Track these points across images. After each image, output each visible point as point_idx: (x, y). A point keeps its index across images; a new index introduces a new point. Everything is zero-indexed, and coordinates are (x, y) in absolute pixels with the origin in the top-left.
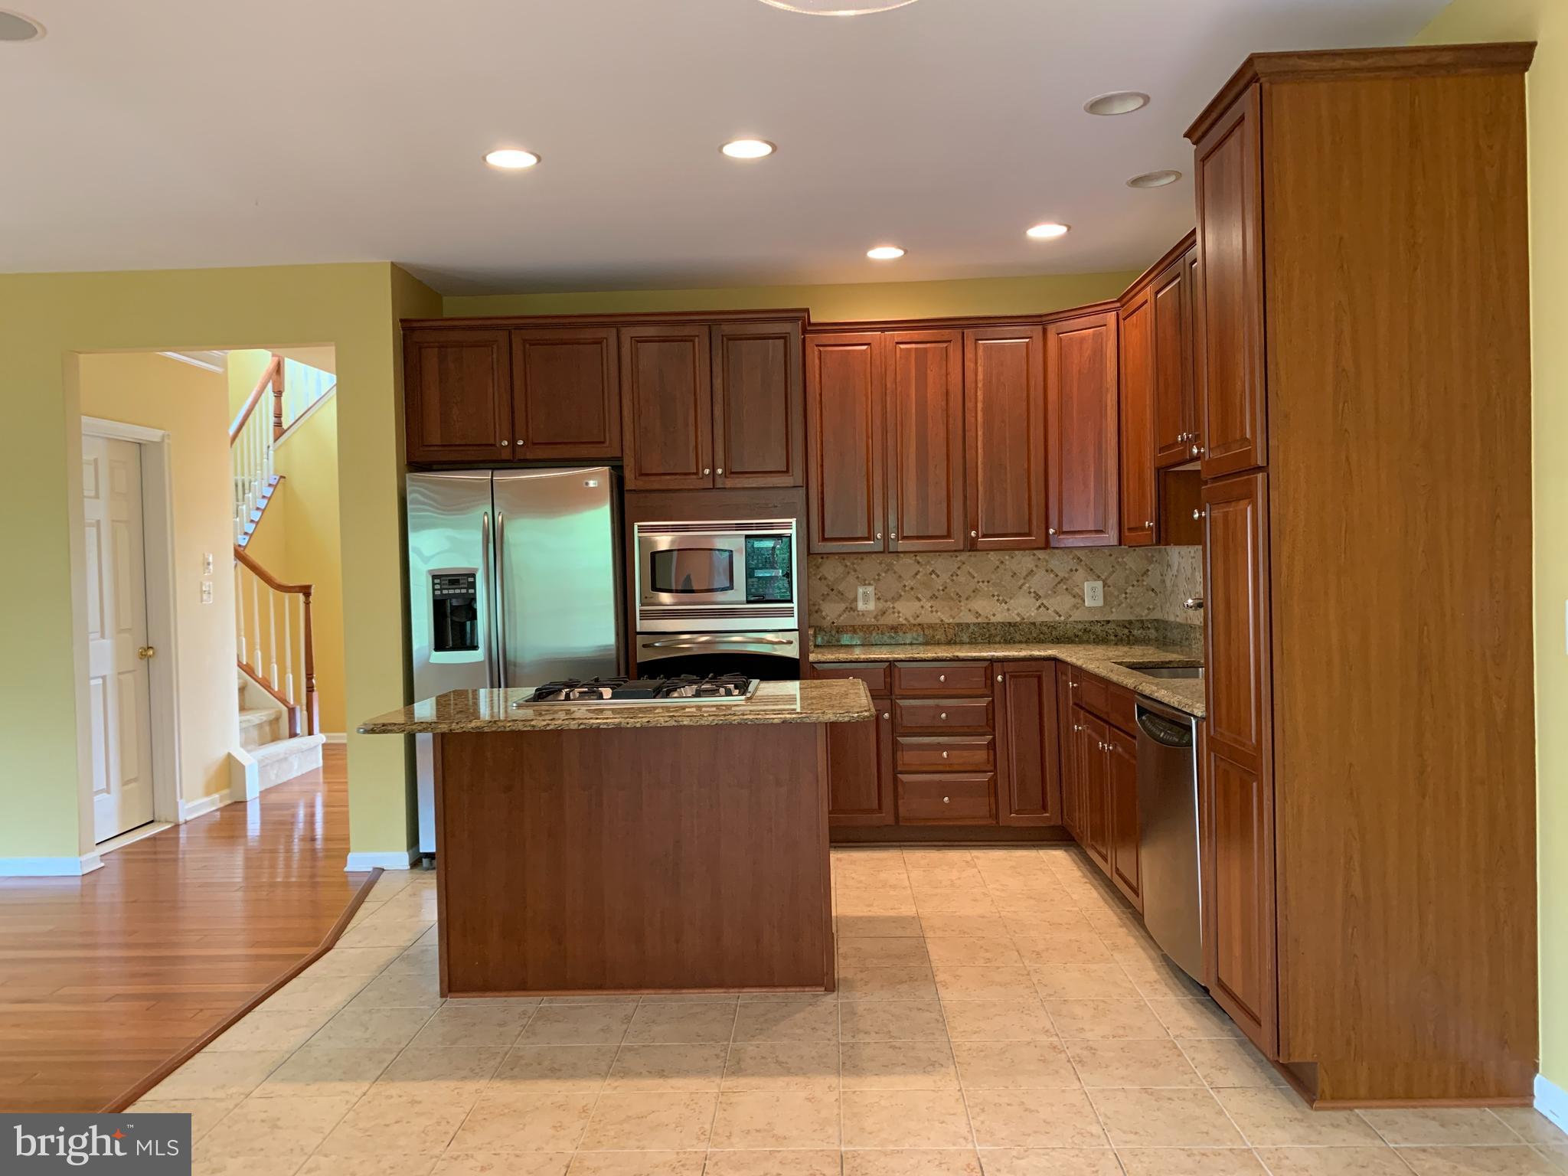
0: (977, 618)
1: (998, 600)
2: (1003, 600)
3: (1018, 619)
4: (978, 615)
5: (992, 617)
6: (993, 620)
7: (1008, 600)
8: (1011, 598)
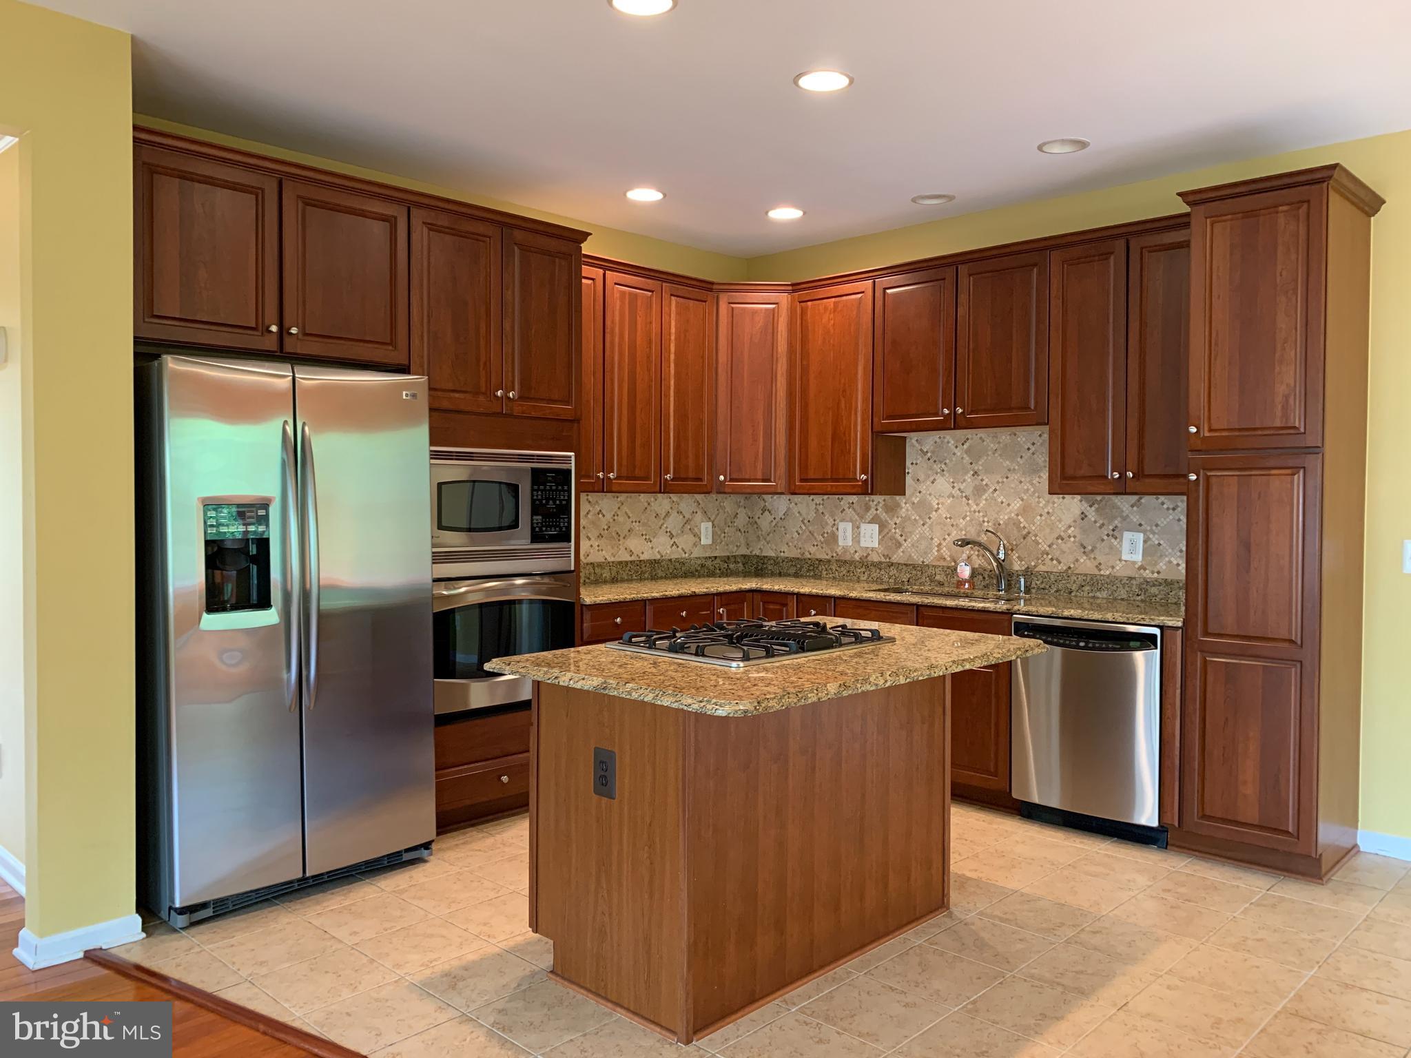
0: (631, 556)
1: (646, 539)
2: (649, 539)
3: (659, 557)
4: (631, 553)
5: (641, 555)
6: (642, 557)
7: (652, 539)
8: (654, 537)
